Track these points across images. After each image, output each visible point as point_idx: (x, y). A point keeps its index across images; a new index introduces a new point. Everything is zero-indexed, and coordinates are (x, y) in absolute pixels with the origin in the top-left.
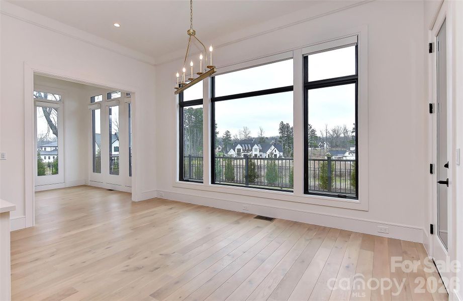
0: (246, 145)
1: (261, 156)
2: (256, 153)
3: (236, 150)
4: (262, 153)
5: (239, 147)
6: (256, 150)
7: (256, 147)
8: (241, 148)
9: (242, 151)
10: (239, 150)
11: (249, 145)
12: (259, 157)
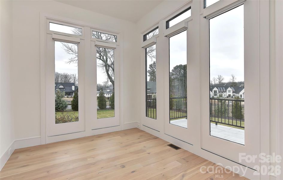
0: (221, 88)
1: (234, 95)
2: (229, 93)
3: (213, 91)
4: (235, 94)
5: (215, 89)
6: (229, 91)
7: (229, 89)
8: (217, 90)
9: (218, 92)
10: (215, 92)
11: (224, 88)
12: (232, 96)
